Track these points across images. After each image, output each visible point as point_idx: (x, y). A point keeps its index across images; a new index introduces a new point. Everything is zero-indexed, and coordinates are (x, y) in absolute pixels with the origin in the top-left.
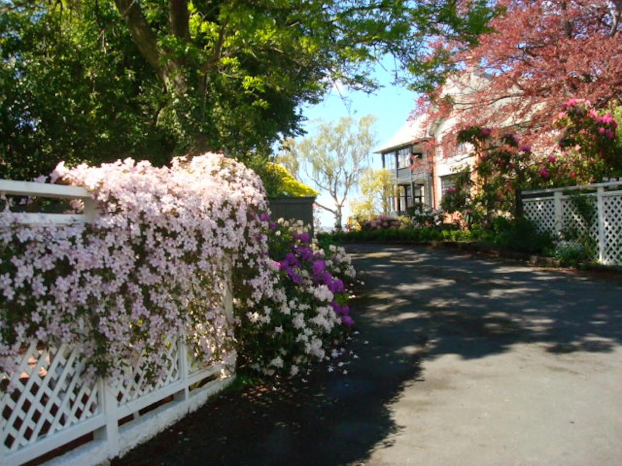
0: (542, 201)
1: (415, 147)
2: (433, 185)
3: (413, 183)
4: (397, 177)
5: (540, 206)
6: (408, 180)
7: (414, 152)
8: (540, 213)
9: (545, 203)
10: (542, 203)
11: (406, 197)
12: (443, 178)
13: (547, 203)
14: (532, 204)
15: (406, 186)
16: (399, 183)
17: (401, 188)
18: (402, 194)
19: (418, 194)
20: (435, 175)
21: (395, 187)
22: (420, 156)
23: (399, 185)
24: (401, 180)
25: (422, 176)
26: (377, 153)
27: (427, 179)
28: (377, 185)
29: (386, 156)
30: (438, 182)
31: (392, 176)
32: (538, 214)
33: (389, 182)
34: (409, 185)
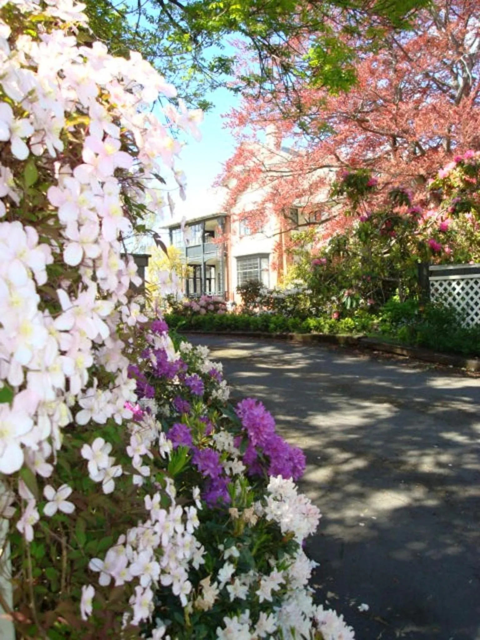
0: (463, 280)
1: (208, 223)
2: (228, 267)
3: (205, 263)
4: (187, 256)
5: (458, 289)
6: (199, 259)
7: (206, 229)
8: (458, 298)
9: (467, 283)
10: (462, 284)
11: (195, 278)
12: (240, 259)
13: (472, 283)
14: (445, 285)
15: (195, 266)
16: (188, 262)
17: (191, 269)
18: (192, 275)
19: (208, 276)
20: (229, 255)
21: (184, 266)
22: (212, 234)
23: (189, 265)
24: (190, 260)
25: (215, 255)
26: (164, 228)
27: (220, 259)
28: (165, 263)
29: (174, 232)
30: (233, 264)
31: (181, 255)
32: (454, 299)
33: (177, 261)
34: (200, 266)
